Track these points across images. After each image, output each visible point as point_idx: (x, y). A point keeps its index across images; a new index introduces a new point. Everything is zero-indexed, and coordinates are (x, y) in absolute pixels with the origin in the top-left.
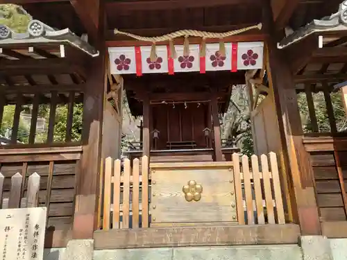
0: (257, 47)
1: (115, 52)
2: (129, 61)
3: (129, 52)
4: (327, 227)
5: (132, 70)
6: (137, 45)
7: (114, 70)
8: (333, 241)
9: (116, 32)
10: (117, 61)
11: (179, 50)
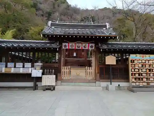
0: (93, 45)
1: (64, 44)
2: (67, 46)
3: (67, 44)
4: (101, 80)
5: (67, 48)
6: (69, 43)
7: (63, 48)
8: (101, 83)
9: (65, 40)
10: (64, 46)
11: (77, 44)
